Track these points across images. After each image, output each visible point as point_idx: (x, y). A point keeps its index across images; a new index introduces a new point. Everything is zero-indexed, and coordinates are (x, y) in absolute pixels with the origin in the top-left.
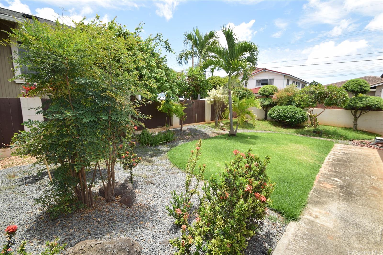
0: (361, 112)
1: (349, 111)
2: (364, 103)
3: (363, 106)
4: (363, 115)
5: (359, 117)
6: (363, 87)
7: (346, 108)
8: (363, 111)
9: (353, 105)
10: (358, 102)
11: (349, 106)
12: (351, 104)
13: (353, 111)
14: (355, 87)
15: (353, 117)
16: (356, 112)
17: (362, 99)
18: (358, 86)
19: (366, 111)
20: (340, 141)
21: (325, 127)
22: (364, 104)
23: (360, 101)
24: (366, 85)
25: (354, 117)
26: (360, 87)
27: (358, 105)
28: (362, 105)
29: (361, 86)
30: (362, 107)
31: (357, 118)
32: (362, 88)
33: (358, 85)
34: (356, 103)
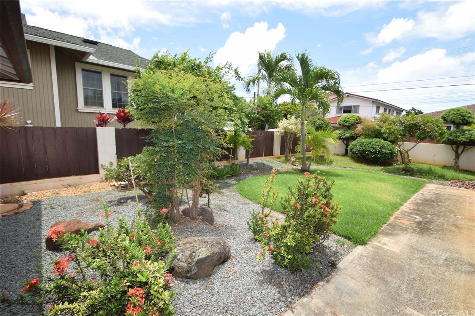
0: (464, 148)
1: (449, 146)
2: (466, 136)
3: (465, 140)
4: (467, 151)
5: (461, 153)
6: (466, 118)
7: (444, 143)
8: (467, 146)
9: (453, 139)
10: (459, 136)
11: (448, 140)
12: (450, 137)
13: (454, 147)
14: (455, 118)
15: (454, 153)
16: (457, 148)
17: (464, 132)
18: (460, 116)
19: (471, 147)
20: (434, 181)
21: (418, 165)
22: (467, 138)
23: (462, 134)
24: (469, 115)
25: (455, 154)
26: (462, 118)
27: (459, 139)
28: (464, 139)
29: (463, 116)
30: (464, 142)
31: (458, 154)
32: (464, 119)
33: (459, 115)
34: (456, 136)
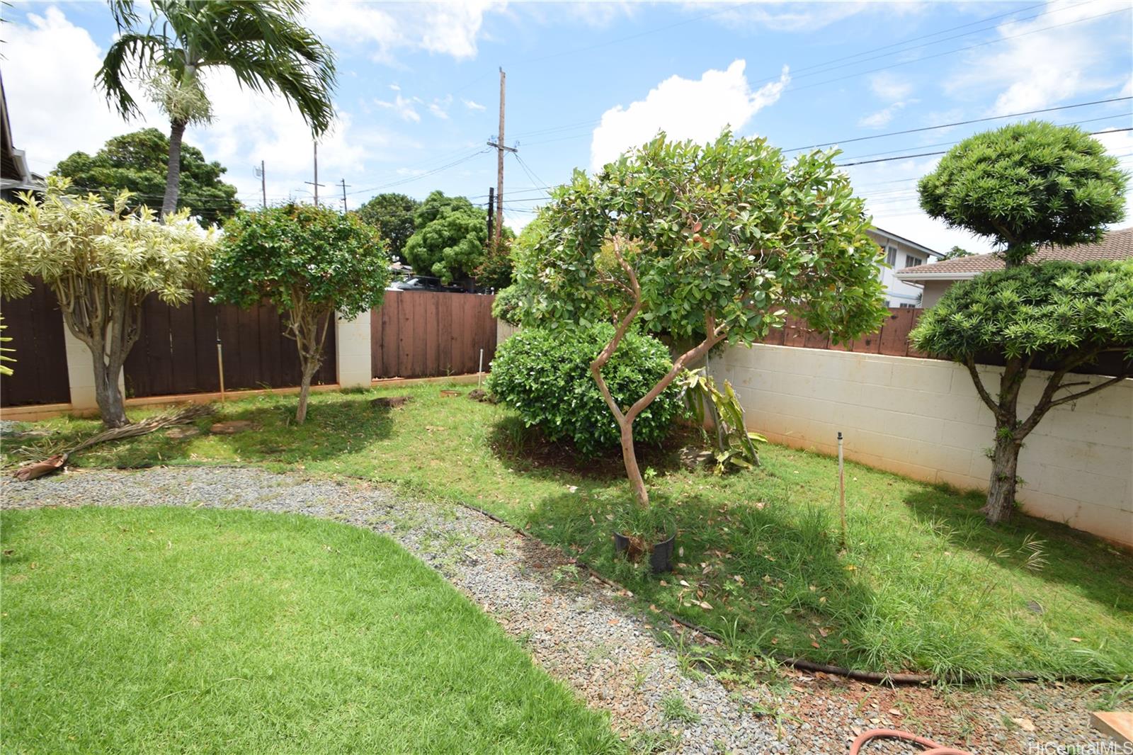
0: (1053, 387)
1: (959, 372)
2: (1063, 309)
3: (1053, 338)
4: (1067, 406)
5: (1034, 421)
6: (1064, 180)
7: (928, 348)
8: (1068, 377)
9: (976, 328)
10: (1012, 305)
11: (948, 333)
12: (958, 317)
13: (992, 378)
14: (991, 183)
15: (990, 418)
16: (1011, 384)
17: (1048, 282)
18: (1022, 171)
19: (1095, 380)
22: (1063, 323)
23: (1034, 292)
24: (1081, 163)
25: (994, 423)
26: (1036, 181)
27: (1012, 331)
28: (1044, 332)
29: (1042, 170)
30: (1049, 348)
31: (1014, 425)
32: (1053, 189)
33: (1020, 163)
34: (997, 308)
